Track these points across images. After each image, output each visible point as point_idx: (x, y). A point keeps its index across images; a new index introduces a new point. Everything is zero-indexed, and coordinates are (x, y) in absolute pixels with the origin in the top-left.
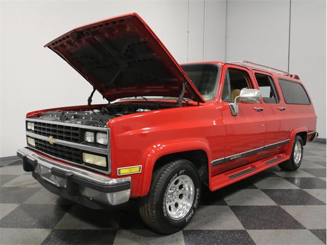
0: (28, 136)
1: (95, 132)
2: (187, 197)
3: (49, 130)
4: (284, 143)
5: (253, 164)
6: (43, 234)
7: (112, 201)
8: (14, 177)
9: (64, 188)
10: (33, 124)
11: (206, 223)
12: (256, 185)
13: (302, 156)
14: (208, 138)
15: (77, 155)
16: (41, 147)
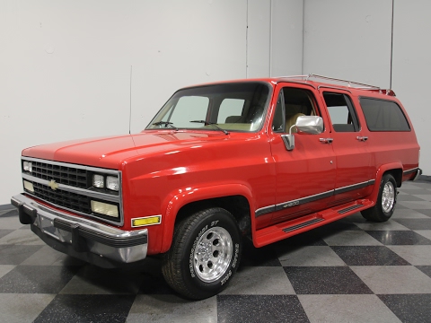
0: (24, 179)
1: (105, 176)
2: (223, 255)
3: (50, 172)
4: (367, 185)
5: (320, 213)
6: (44, 300)
7: (126, 257)
8: (9, 232)
9: (70, 244)
10: (30, 164)
11: (249, 287)
12: (326, 241)
13: (395, 202)
14: (250, 181)
15: (84, 203)
16: (41, 194)
